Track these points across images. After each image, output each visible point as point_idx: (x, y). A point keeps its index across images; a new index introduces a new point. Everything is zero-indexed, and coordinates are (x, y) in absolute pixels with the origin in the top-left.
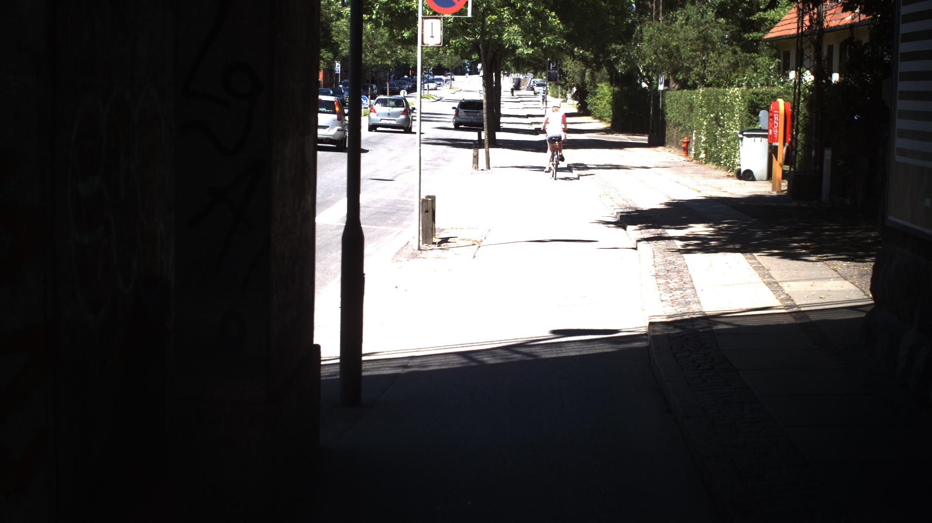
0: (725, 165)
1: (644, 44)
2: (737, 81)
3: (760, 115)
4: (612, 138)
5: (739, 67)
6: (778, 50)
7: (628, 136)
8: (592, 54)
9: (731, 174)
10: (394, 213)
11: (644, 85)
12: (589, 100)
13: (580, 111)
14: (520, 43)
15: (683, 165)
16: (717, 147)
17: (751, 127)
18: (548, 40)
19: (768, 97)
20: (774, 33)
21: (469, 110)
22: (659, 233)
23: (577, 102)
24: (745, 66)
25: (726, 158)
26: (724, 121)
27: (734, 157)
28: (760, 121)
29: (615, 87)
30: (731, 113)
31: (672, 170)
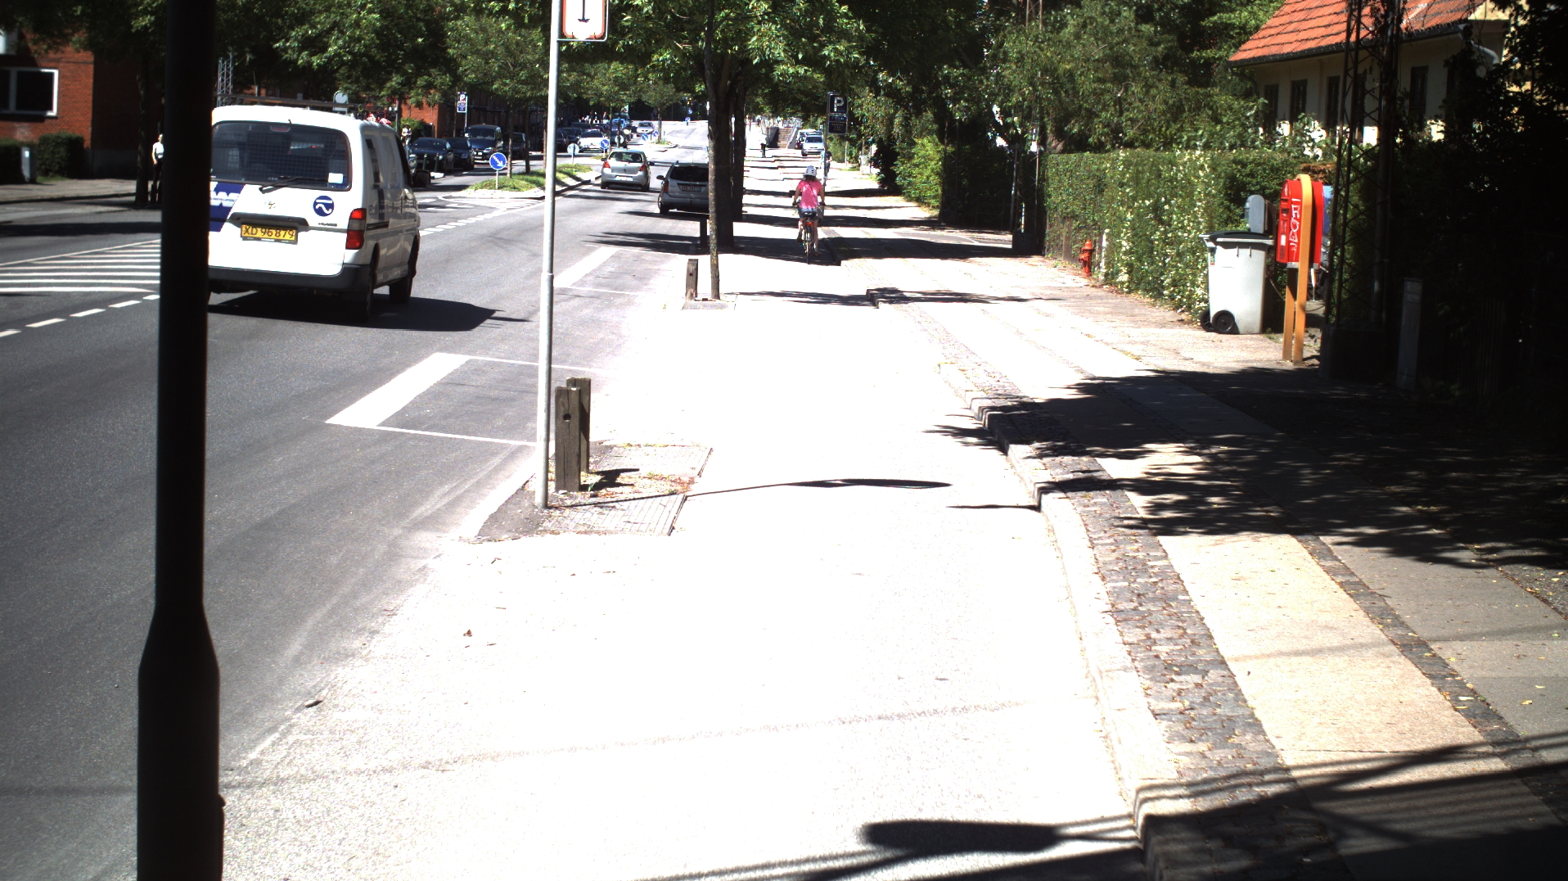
0: (1172, 298)
1: (1010, 68)
2: (1185, 138)
3: (1248, 205)
4: (943, 237)
5: (1184, 111)
6: (1255, 83)
7: (969, 234)
8: (908, 84)
9: (1184, 316)
10: (513, 400)
11: (1000, 142)
12: (900, 168)
13: (883, 186)
14: (782, 54)
15: (1088, 295)
16: (1152, 263)
17: (1230, 228)
18: (836, 50)
19: (1264, 170)
20: (1251, 50)
21: (688, 182)
22: (1085, 468)
23: (878, 170)
24: (1194, 111)
25: (1174, 283)
26: (1171, 213)
27: (1193, 284)
28: (1248, 217)
29: (947, 145)
30: (1187, 200)
31: (1069, 306)
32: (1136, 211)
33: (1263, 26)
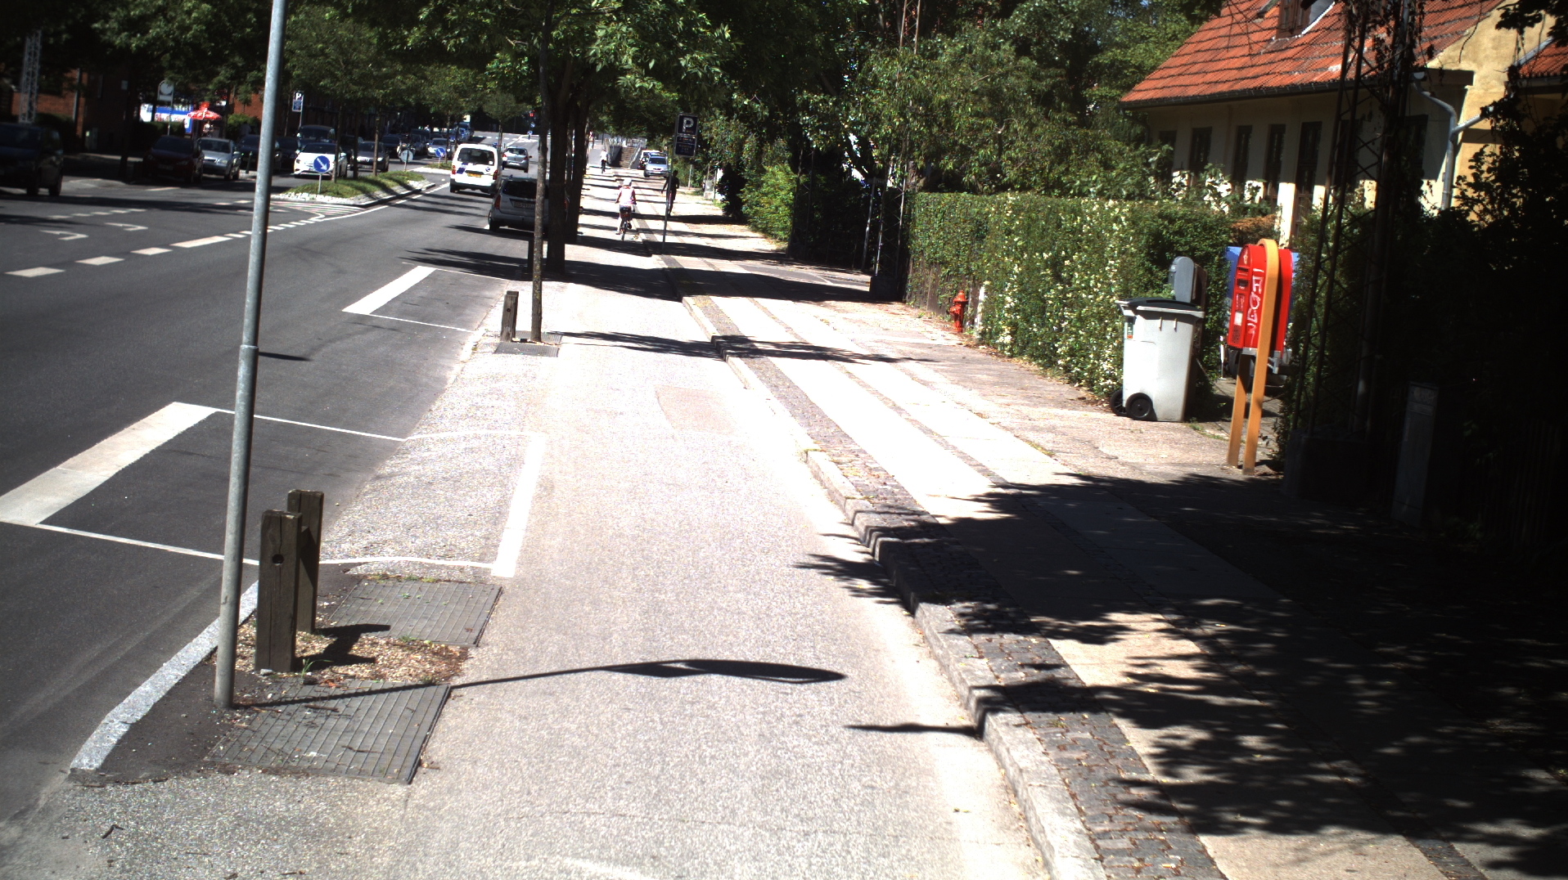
0: (1068, 369)
1: (880, 94)
2: (1078, 183)
3: (1173, 268)
4: (792, 274)
5: (1071, 154)
8: (764, 108)
11: (856, 175)
12: (746, 195)
13: (727, 214)
14: (630, 61)
15: (961, 357)
16: (1044, 325)
17: (1152, 295)
18: (694, 60)
19: (1196, 228)
20: (1144, 91)
21: (516, 198)
22: (1037, 661)
23: (723, 197)
25: (1072, 352)
26: (1073, 270)
27: (1098, 356)
28: (1173, 282)
29: (801, 174)
30: (1095, 256)
31: (946, 371)
32: (1025, 264)
33: (1161, 66)
